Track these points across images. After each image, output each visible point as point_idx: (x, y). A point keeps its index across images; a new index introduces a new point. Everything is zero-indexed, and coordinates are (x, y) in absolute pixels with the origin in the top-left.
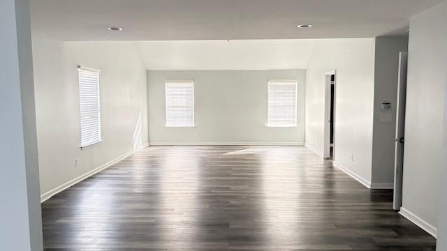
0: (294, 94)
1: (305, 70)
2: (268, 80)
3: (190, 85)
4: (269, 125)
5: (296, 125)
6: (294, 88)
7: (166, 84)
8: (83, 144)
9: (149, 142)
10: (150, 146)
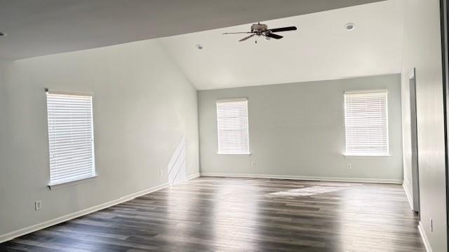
0: (383, 110)
1: (400, 74)
2: (344, 93)
3: (244, 104)
4: (347, 153)
5: (387, 154)
6: (383, 102)
7: (218, 104)
8: (52, 183)
9: (200, 172)
10: (201, 177)
